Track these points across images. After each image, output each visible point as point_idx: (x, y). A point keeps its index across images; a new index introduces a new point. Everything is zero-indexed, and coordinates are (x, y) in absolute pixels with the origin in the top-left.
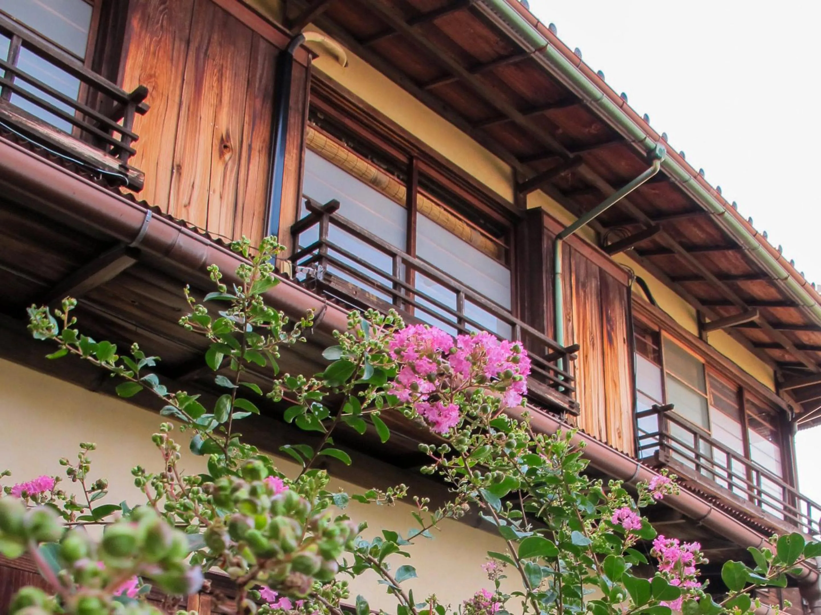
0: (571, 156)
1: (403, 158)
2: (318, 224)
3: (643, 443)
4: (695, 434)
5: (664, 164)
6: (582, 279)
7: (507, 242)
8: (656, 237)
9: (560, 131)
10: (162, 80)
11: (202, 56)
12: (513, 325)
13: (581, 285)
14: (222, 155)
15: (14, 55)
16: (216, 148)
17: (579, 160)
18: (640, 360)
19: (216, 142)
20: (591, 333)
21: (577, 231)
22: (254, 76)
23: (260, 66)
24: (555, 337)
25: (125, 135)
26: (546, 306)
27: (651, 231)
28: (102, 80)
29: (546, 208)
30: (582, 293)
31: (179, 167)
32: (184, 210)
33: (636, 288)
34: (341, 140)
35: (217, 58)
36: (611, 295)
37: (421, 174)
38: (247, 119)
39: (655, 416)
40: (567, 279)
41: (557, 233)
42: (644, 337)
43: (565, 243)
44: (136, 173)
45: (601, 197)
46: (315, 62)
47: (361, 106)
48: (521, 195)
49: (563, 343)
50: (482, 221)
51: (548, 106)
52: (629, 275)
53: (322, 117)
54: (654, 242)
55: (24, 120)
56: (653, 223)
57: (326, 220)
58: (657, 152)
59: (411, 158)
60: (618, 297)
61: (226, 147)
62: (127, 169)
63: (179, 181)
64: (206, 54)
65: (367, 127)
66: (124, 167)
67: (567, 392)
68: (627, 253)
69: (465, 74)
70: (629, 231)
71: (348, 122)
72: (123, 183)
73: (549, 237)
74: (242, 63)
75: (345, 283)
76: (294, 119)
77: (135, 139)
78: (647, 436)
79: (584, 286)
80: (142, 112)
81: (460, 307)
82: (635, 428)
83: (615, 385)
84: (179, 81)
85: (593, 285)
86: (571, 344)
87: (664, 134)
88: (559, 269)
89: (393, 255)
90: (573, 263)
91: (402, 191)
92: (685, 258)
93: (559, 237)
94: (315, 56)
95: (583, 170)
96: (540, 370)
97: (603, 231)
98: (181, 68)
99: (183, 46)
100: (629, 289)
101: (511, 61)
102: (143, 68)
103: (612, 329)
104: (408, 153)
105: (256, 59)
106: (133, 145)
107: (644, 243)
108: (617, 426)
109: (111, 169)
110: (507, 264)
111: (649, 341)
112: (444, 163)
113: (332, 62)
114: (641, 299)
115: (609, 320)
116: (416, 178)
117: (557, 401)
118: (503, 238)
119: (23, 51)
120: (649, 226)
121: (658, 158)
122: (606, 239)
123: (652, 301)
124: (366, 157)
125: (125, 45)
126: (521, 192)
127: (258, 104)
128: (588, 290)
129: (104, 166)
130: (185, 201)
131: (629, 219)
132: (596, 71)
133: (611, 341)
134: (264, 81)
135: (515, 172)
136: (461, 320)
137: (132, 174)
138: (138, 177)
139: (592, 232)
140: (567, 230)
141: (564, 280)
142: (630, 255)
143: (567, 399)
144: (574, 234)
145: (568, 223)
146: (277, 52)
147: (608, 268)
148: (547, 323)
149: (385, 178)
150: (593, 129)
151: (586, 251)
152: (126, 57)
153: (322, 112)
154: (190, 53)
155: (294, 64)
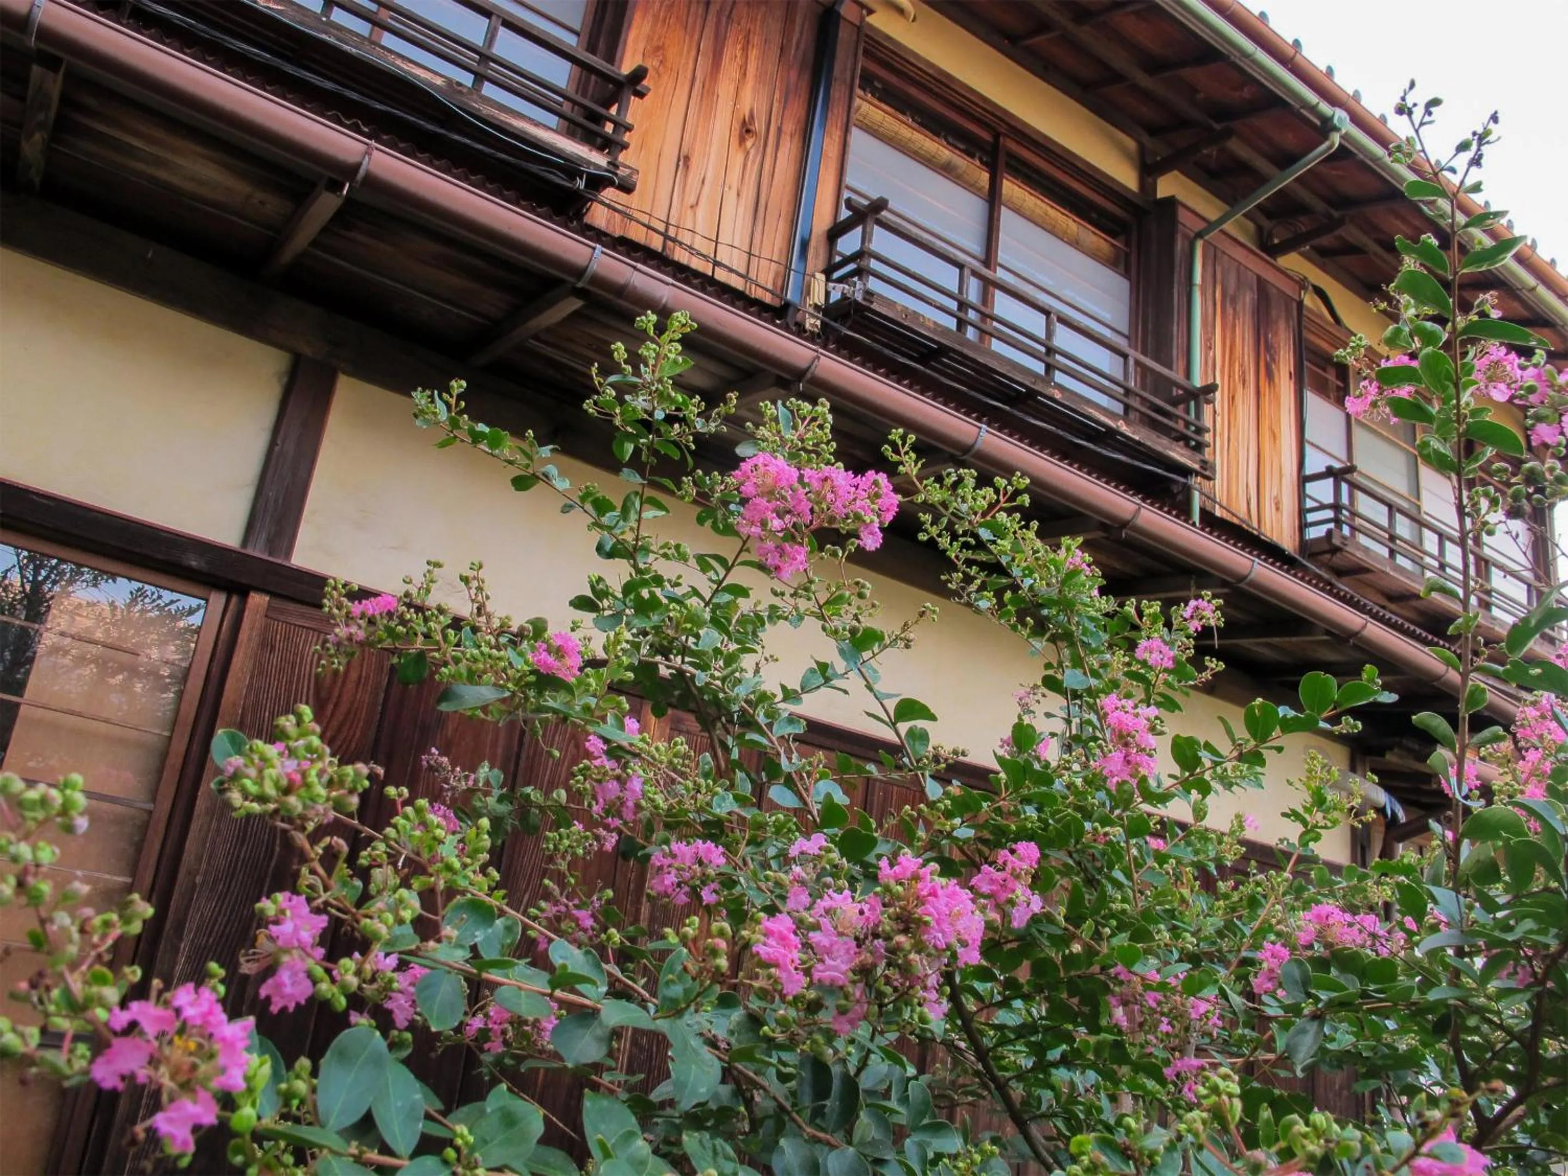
0: (1217, 127)
1: (985, 136)
2: (859, 229)
3: (1311, 517)
4: (1390, 506)
5: (1345, 137)
6: (1231, 291)
7: (1127, 244)
8: (1340, 232)
9: (1201, 96)
10: (671, 53)
11: (724, 19)
12: (1125, 356)
13: (1230, 299)
14: (742, 140)
15: (491, 37)
16: (736, 133)
17: (1228, 133)
18: (1312, 400)
19: (737, 126)
20: (1242, 365)
21: (1226, 226)
22: (790, 41)
23: (797, 29)
24: (1188, 374)
25: (617, 125)
26: (1176, 330)
27: (1332, 225)
28: (596, 61)
29: (1180, 197)
30: (1230, 310)
31: (687, 158)
32: (689, 212)
33: (1310, 300)
34: (904, 113)
35: (743, 22)
36: (1274, 313)
37: (1011, 155)
38: (777, 96)
39: (1331, 481)
40: (1210, 291)
41: (1197, 230)
42: (1324, 370)
43: (1207, 245)
44: (628, 171)
45: (1262, 180)
46: (870, 19)
47: (930, 71)
48: (1150, 180)
49: (1198, 381)
50: (1094, 216)
51: (1183, 64)
52: (1302, 284)
53: (879, 86)
54: (1340, 238)
55: (495, 112)
56: (1336, 214)
57: (870, 221)
58: (1336, 121)
59: (997, 135)
60: (1283, 314)
61: (748, 131)
62: (617, 167)
63: (686, 175)
64: (729, 17)
65: (937, 96)
66: (614, 164)
67: (1199, 447)
68: (1301, 254)
69: (1071, 27)
70: (1303, 224)
71: (913, 91)
72: (611, 183)
73: (1185, 236)
74: (775, 26)
75: (891, 304)
76: (838, 92)
77: (629, 128)
78: (1322, 507)
79: (1234, 301)
80: (641, 95)
81: (1049, 333)
82: (1302, 495)
83: (1274, 437)
84: (693, 53)
85: (1248, 300)
86: (1210, 381)
87: (1356, 92)
88: (1198, 278)
89: (960, 266)
90: (1218, 269)
91: (985, 177)
92: (1384, 261)
93: (1200, 235)
94: (871, 12)
95: (1236, 146)
96: (1160, 418)
97: (1266, 224)
98: (696, 37)
99: (700, 11)
100: (1300, 304)
101: (1130, 8)
102: (649, 39)
103: (1273, 360)
104: (994, 129)
105: (793, 22)
106: (627, 137)
107: (1325, 241)
108: (1275, 493)
109: (597, 167)
110: (1126, 274)
111: (1331, 376)
112: (1041, 140)
113: (895, 16)
114: (1321, 316)
115: (1268, 348)
116: (1002, 159)
117: (1183, 460)
118: (1122, 238)
119: (503, 32)
120: (1330, 217)
121: (1336, 129)
122: (1270, 236)
123: (1337, 320)
124: (938, 135)
125: (628, 13)
126: (1149, 175)
127: (793, 75)
128: (1239, 307)
129: (589, 163)
130: (692, 200)
131: (1302, 209)
132: (1257, 13)
133: (1270, 376)
134: (802, 46)
135: (1142, 150)
136: (1050, 351)
137: (622, 172)
138: (630, 176)
139: (1251, 226)
140: (1211, 226)
141: (1203, 293)
142: (1304, 255)
143: (1198, 457)
144: (1222, 232)
145: (1213, 215)
146: (820, 10)
147: (1269, 276)
148: (1176, 352)
149: (961, 162)
150: (1246, 93)
151: (1239, 254)
152: (629, 27)
153: (880, 79)
154: (710, 17)
155: (842, 24)
